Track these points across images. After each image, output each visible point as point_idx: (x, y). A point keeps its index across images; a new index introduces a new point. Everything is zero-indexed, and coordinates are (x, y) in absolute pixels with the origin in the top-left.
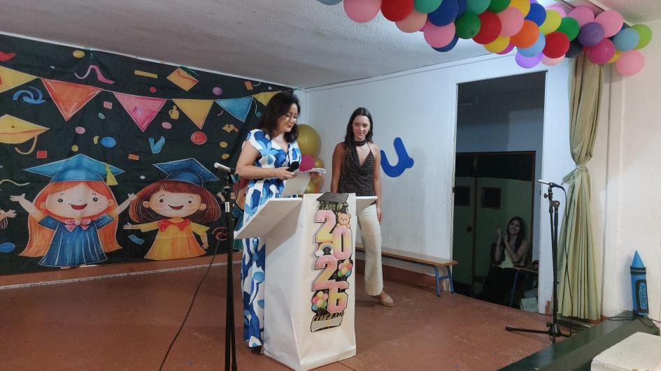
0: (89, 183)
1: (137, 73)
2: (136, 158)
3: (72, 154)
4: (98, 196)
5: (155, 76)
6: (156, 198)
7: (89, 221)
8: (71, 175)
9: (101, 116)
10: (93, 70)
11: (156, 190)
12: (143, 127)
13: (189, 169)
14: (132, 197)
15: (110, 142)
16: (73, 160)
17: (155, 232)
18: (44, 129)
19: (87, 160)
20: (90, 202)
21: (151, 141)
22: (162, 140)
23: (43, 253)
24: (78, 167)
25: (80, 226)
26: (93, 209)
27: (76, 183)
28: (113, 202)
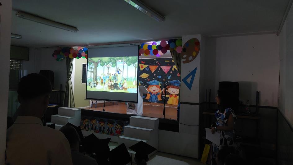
0: (156, 86)
1: (165, 61)
2: (165, 80)
3: (153, 80)
4: (158, 88)
5: (169, 61)
6: (169, 89)
7: (156, 94)
8: (153, 84)
9: (158, 72)
10: (157, 62)
11: (169, 87)
12: (166, 73)
13: (177, 83)
14: (164, 89)
15: (160, 77)
16: (153, 81)
17: (169, 97)
18: (149, 75)
19: (156, 81)
20: (156, 89)
21: (168, 76)
22: (170, 76)
23: (149, 99)
24: (154, 82)
25: (154, 94)
26: (157, 91)
27: (154, 85)
28: (160, 90)
